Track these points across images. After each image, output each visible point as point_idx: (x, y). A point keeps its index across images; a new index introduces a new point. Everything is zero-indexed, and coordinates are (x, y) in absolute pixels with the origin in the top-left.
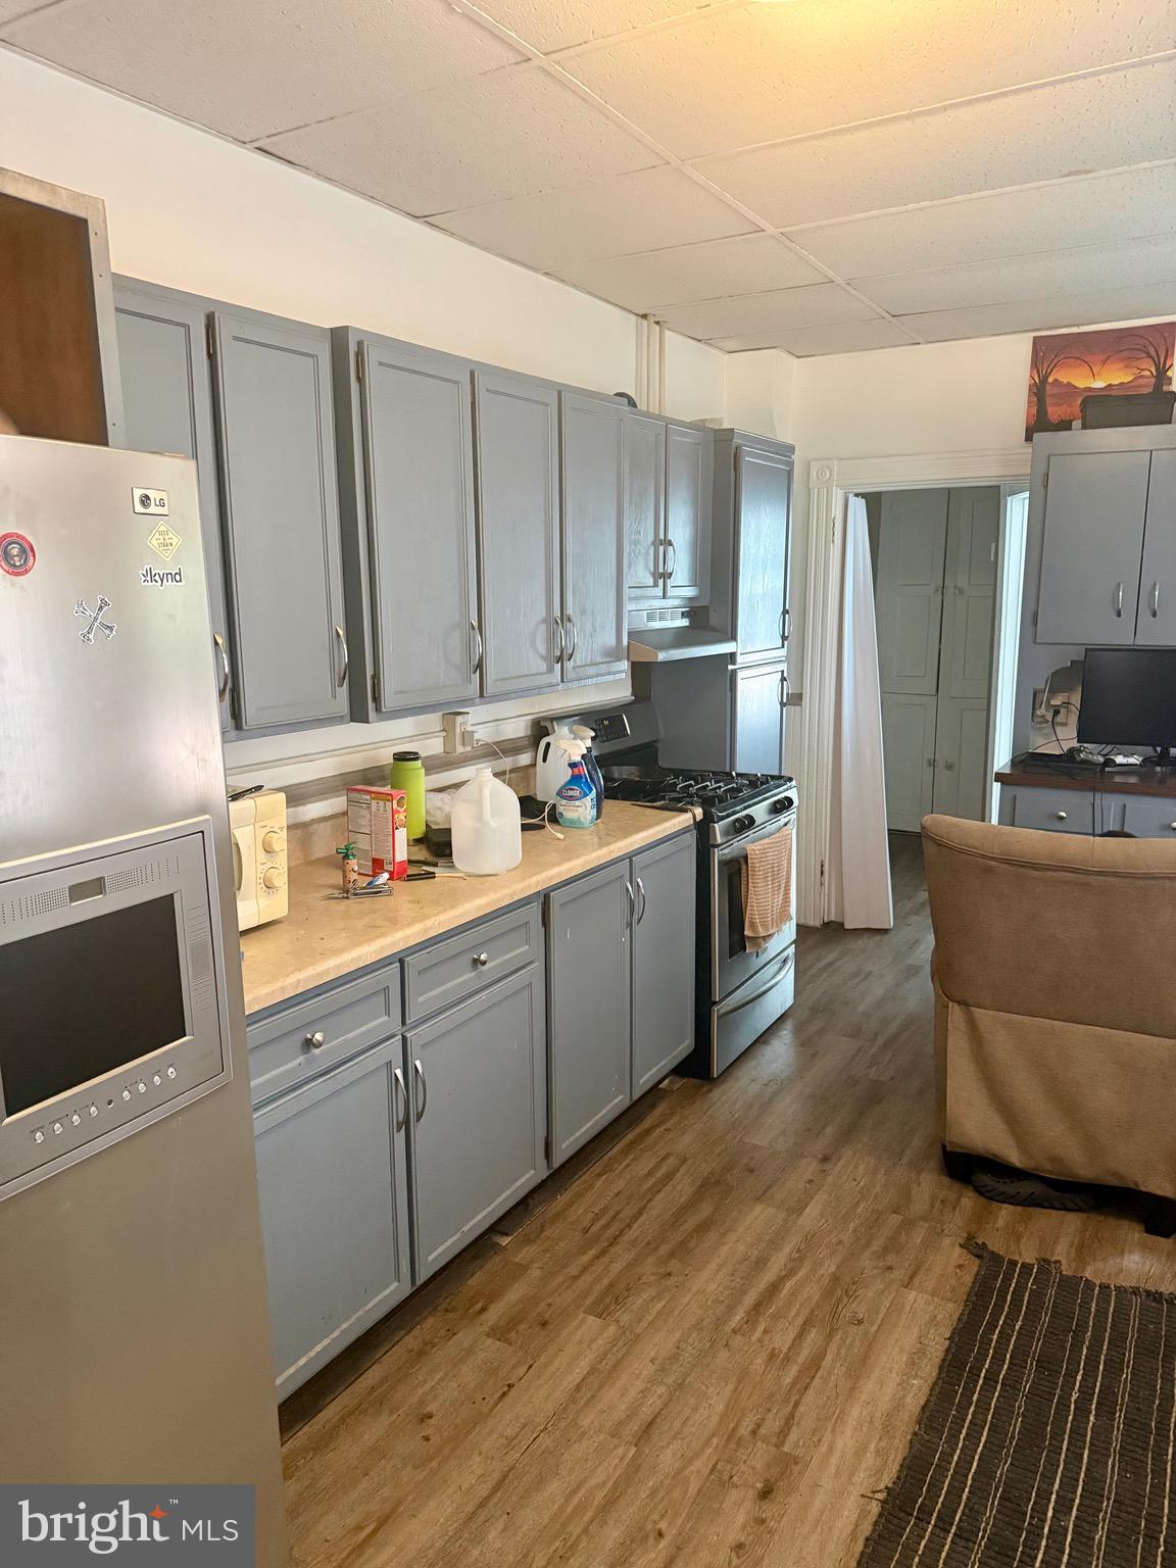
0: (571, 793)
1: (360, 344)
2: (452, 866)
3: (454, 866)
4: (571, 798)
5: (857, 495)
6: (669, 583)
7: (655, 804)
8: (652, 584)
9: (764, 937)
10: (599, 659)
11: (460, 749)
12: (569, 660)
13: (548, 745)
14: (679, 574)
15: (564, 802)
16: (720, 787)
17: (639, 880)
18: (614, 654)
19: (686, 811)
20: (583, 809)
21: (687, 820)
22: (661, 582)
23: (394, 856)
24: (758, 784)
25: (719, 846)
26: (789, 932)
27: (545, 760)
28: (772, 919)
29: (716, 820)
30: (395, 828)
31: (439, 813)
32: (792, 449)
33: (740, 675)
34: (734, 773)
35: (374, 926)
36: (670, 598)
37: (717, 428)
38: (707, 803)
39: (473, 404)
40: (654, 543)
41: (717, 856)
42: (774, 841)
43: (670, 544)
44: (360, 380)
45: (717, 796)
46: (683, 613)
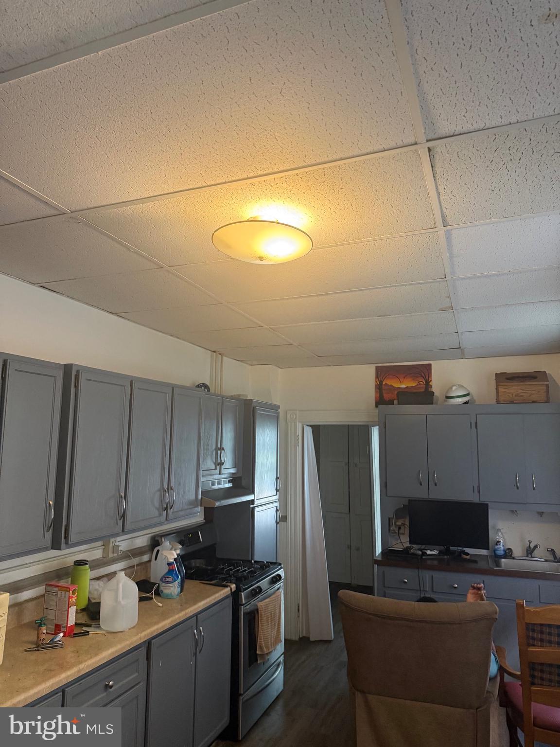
0: (168, 579)
1: (78, 371)
2: (98, 627)
3: (100, 627)
4: (168, 582)
5: (307, 426)
6: (223, 467)
7: (211, 582)
8: (214, 468)
9: (267, 654)
10: (186, 507)
11: (111, 555)
12: (171, 509)
13: (158, 551)
14: (227, 463)
15: (164, 584)
16: (245, 570)
17: (201, 628)
18: (193, 504)
19: (226, 586)
20: (173, 589)
21: (228, 592)
22: (218, 467)
23: (67, 624)
24: (265, 567)
25: (244, 605)
26: (280, 648)
27: (156, 559)
28: (271, 643)
29: (242, 590)
30: (69, 607)
31: (96, 593)
32: (278, 407)
33: (257, 510)
34: (253, 561)
35: (51, 670)
36: (223, 474)
37: (245, 398)
38: (238, 581)
39: (131, 395)
40: (215, 449)
41: (243, 610)
42: (272, 599)
43: (223, 449)
44: (76, 387)
45: (243, 577)
46: (229, 481)
